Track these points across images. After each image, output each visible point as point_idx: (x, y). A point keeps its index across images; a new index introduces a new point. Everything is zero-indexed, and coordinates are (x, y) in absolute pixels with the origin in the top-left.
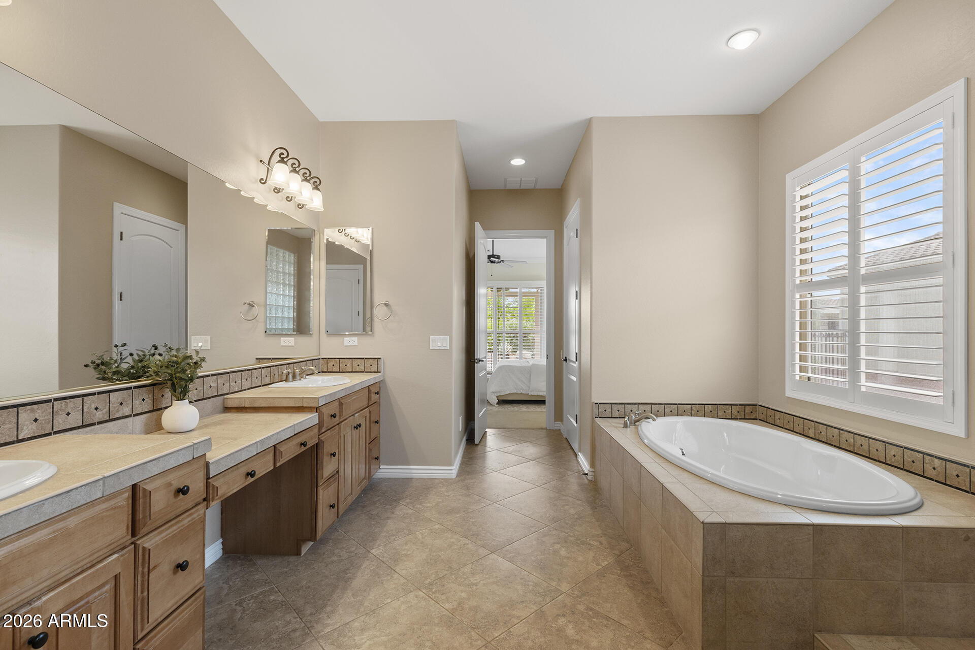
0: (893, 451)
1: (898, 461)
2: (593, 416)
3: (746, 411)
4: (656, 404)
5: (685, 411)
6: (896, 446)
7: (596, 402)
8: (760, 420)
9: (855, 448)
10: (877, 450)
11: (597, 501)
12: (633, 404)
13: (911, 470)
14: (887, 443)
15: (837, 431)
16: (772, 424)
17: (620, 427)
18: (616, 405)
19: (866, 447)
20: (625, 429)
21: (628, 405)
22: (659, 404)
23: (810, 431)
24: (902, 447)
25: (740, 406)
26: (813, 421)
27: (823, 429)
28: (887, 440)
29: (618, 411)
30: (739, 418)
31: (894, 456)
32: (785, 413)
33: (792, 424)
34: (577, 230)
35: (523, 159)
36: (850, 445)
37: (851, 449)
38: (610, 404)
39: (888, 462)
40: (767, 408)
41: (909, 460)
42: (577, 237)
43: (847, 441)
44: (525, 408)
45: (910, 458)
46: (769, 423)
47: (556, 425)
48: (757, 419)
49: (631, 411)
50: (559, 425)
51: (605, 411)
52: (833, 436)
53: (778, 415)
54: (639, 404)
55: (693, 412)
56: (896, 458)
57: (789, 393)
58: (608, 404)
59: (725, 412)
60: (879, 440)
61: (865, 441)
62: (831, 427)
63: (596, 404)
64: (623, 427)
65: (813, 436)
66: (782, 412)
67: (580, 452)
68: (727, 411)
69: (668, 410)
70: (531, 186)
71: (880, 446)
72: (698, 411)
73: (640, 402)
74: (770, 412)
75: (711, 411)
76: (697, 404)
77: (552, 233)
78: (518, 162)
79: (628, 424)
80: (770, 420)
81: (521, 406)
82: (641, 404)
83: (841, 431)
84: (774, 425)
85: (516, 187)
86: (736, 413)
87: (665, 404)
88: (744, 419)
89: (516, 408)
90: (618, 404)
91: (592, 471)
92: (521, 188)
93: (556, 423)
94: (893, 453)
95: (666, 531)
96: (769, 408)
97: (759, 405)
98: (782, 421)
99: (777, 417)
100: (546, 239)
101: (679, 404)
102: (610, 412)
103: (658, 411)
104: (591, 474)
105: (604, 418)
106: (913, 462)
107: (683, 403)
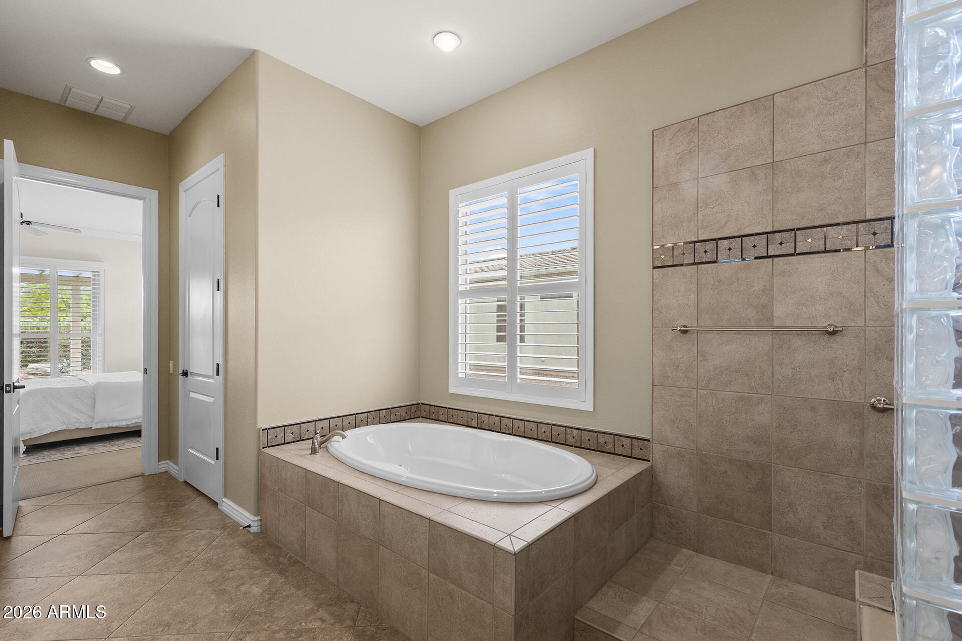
0: (543, 428)
1: (547, 436)
2: (259, 446)
3: (412, 411)
4: (334, 418)
5: (362, 421)
6: (546, 424)
7: (263, 427)
8: (422, 417)
9: (513, 431)
10: (531, 430)
11: (281, 559)
12: (309, 422)
13: (557, 441)
14: (539, 423)
15: (498, 418)
16: (435, 420)
17: (306, 455)
18: (289, 427)
19: (522, 429)
20: (313, 455)
21: (303, 424)
22: (337, 417)
23: (473, 421)
24: (550, 424)
25: (408, 407)
26: (477, 413)
27: (485, 418)
28: (538, 420)
29: (292, 433)
30: (407, 418)
31: (544, 432)
32: (449, 408)
33: (456, 417)
34: (219, 197)
35: (117, 65)
36: (509, 429)
37: (510, 432)
38: (282, 426)
39: (540, 438)
40: (431, 405)
41: (556, 433)
42: (219, 206)
43: (506, 425)
44: (86, 450)
45: (556, 432)
46: (433, 419)
47: (160, 467)
48: (419, 417)
49: (307, 431)
50: (166, 465)
51: (276, 436)
52: (494, 423)
53: (441, 411)
54: (316, 421)
55: (369, 420)
56: (546, 434)
57: (452, 389)
58: (280, 427)
59: (396, 415)
60: (532, 422)
61: (521, 424)
62: (493, 415)
63: (263, 430)
64: (311, 454)
65: (476, 426)
66: (446, 408)
67: (226, 496)
68: (397, 414)
69: (346, 422)
70: (118, 116)
71: (533, 426)
72: (374, 418)
73: (317, 419)
74: (432, 409)
75: (385, 416)
76: (373, 411)
77: (154, 195)
78: (105, 66)
79: (317, 448)
80: (432, 416)
81: (77, 448)
82: (319, 420)
83: (501, 418)
84: (438, 420)
85: (89, 108)
86: (405, 414)
87: (343, 416)
88: (410, 419)
89: (69, 453)
90: (291, 425)
91: (257, 520)
92: (97, 113)
93: (160, 463)
94: (543, 430)
95: (437, 575)
96: (433, 405)
97: (422, 404)
98: (446, 416)
99: (441, 413)
100: (141, 202)
101: (357, 414)
102: (281, 437)
103: (336, 425)
104: (256, 525)
105: (275, 446)
106: (558, 435)
107: (360, 412)
